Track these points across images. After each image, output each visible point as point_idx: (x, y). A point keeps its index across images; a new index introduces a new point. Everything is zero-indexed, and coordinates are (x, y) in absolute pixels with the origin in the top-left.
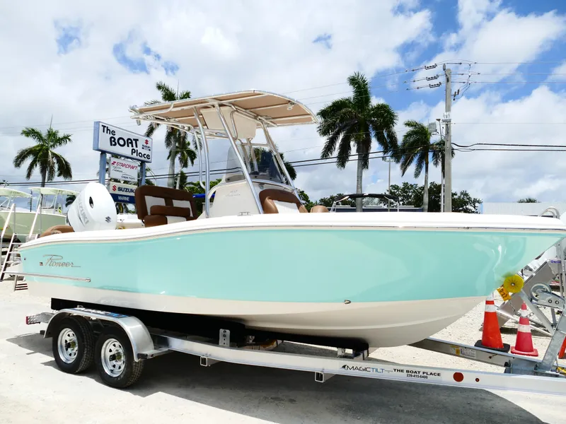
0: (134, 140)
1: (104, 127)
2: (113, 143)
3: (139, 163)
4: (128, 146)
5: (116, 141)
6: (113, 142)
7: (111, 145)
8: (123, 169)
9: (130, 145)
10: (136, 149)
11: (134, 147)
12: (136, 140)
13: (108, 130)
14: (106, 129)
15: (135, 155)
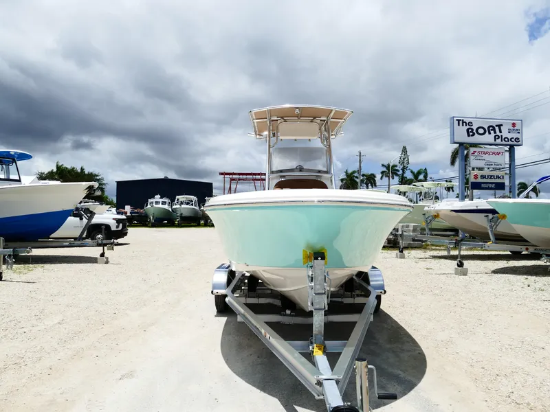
0: (496, 126)
1: (459, 121)
2: (471, 134)
3: (507, 148)
4: (490, 133)
5: (475, 131)
6: (470, 132)
7: (469, 135)
8: (486, 157)
9: (492, 132)
10: (500, 135)
11: (498, 133)
12: (500, 126)
13: (463, 122)
14: (461, 122)
15: (499, 141)
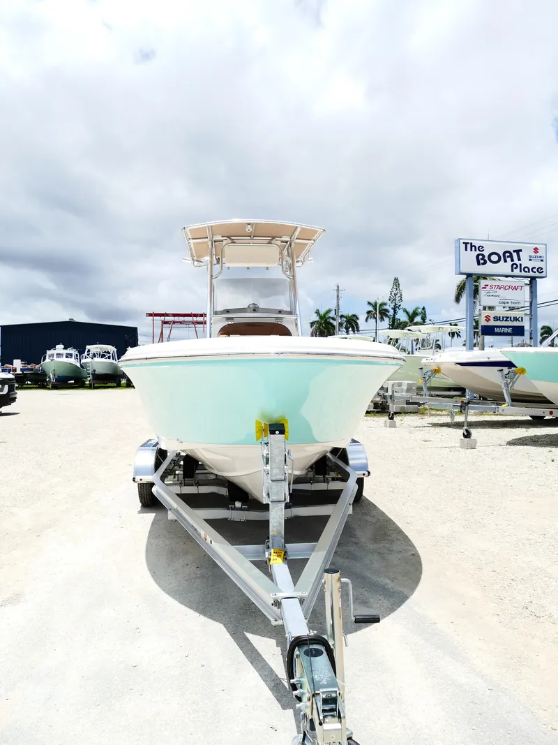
0: (514, 251)
1: (466, 244)
2: (482, 262)
3: (527, 281)
4: (505, 261)
5: (486, 258)
6: (481, 260)
7: (479, 264)
8: (501, 292)
9: (509, 259)
10: (518, 263)
11: (516, 261)
12: (518, 252)
13: (472, 246)
14: (469, 246)
15: (517, 272)
